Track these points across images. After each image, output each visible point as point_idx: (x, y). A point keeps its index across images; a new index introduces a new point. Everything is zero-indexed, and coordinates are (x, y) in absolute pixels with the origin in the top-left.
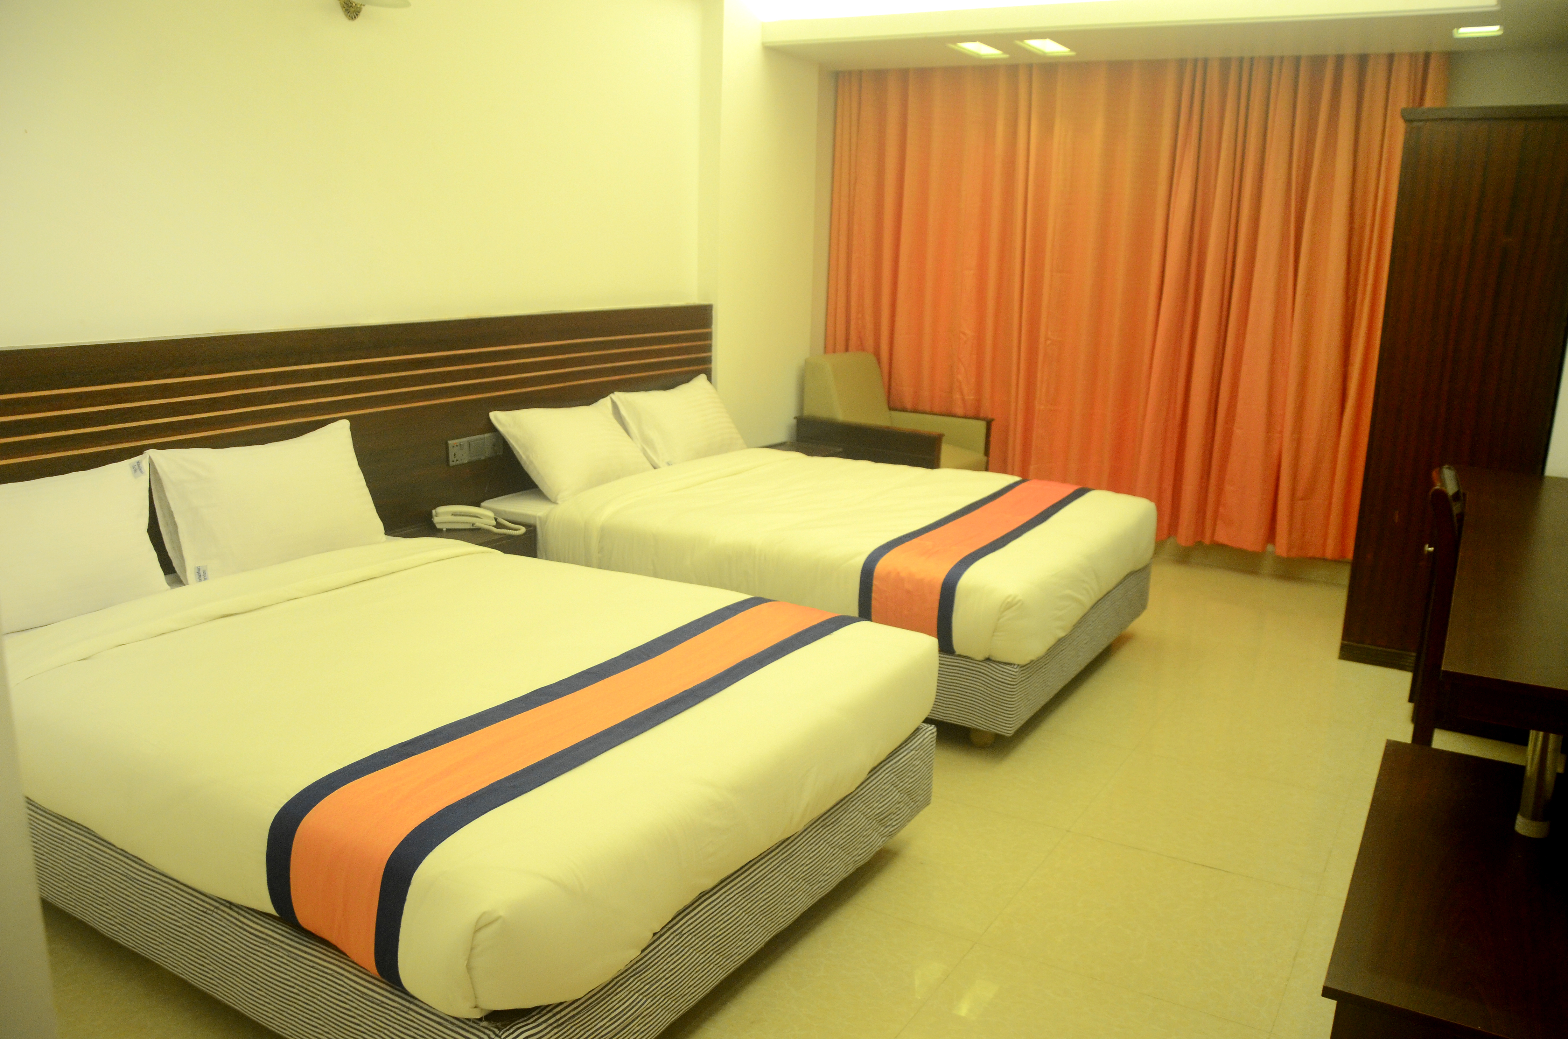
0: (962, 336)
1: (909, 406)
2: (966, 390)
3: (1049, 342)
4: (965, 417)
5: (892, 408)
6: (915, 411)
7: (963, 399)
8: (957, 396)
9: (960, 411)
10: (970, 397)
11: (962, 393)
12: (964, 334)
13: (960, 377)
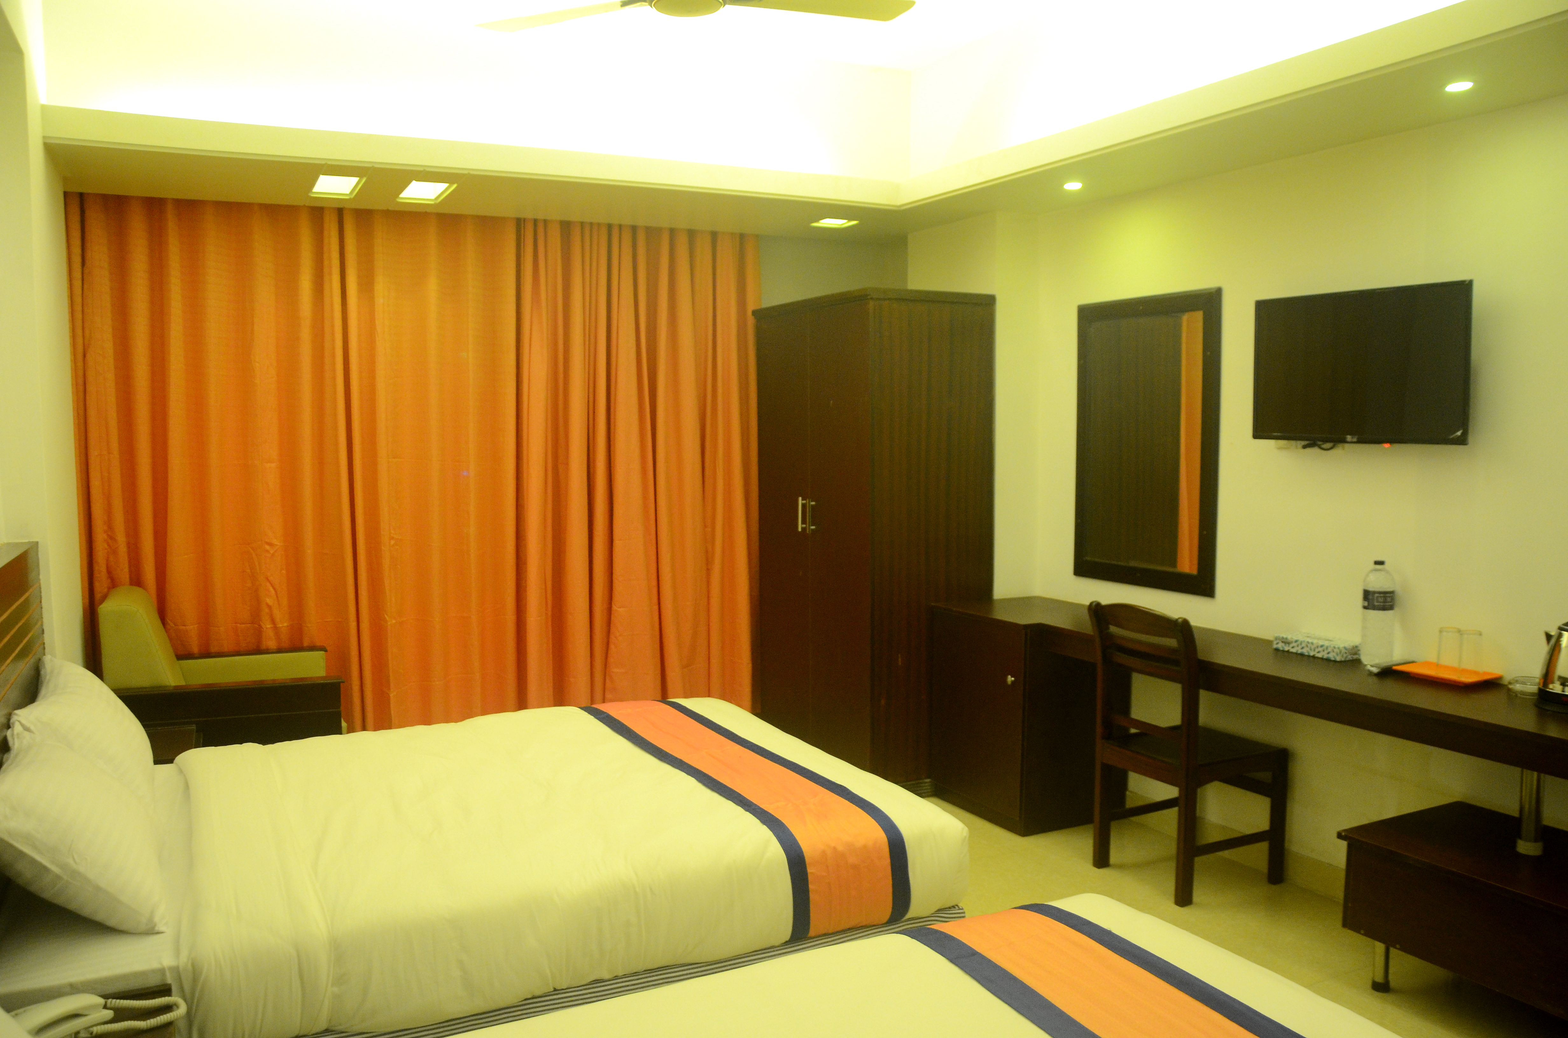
0: (267, 547)
1: (195, 650)
2: (278, 614)
3: (392, 542)
4: (280, 651)
5: (180, 657)
6: (206, 654)
7: (275, 628)
8: (267, 625)
9: (272, 644)
10: (284, 624)
11: (273, 621)
12: (271, 544)
13: (269, 601)
